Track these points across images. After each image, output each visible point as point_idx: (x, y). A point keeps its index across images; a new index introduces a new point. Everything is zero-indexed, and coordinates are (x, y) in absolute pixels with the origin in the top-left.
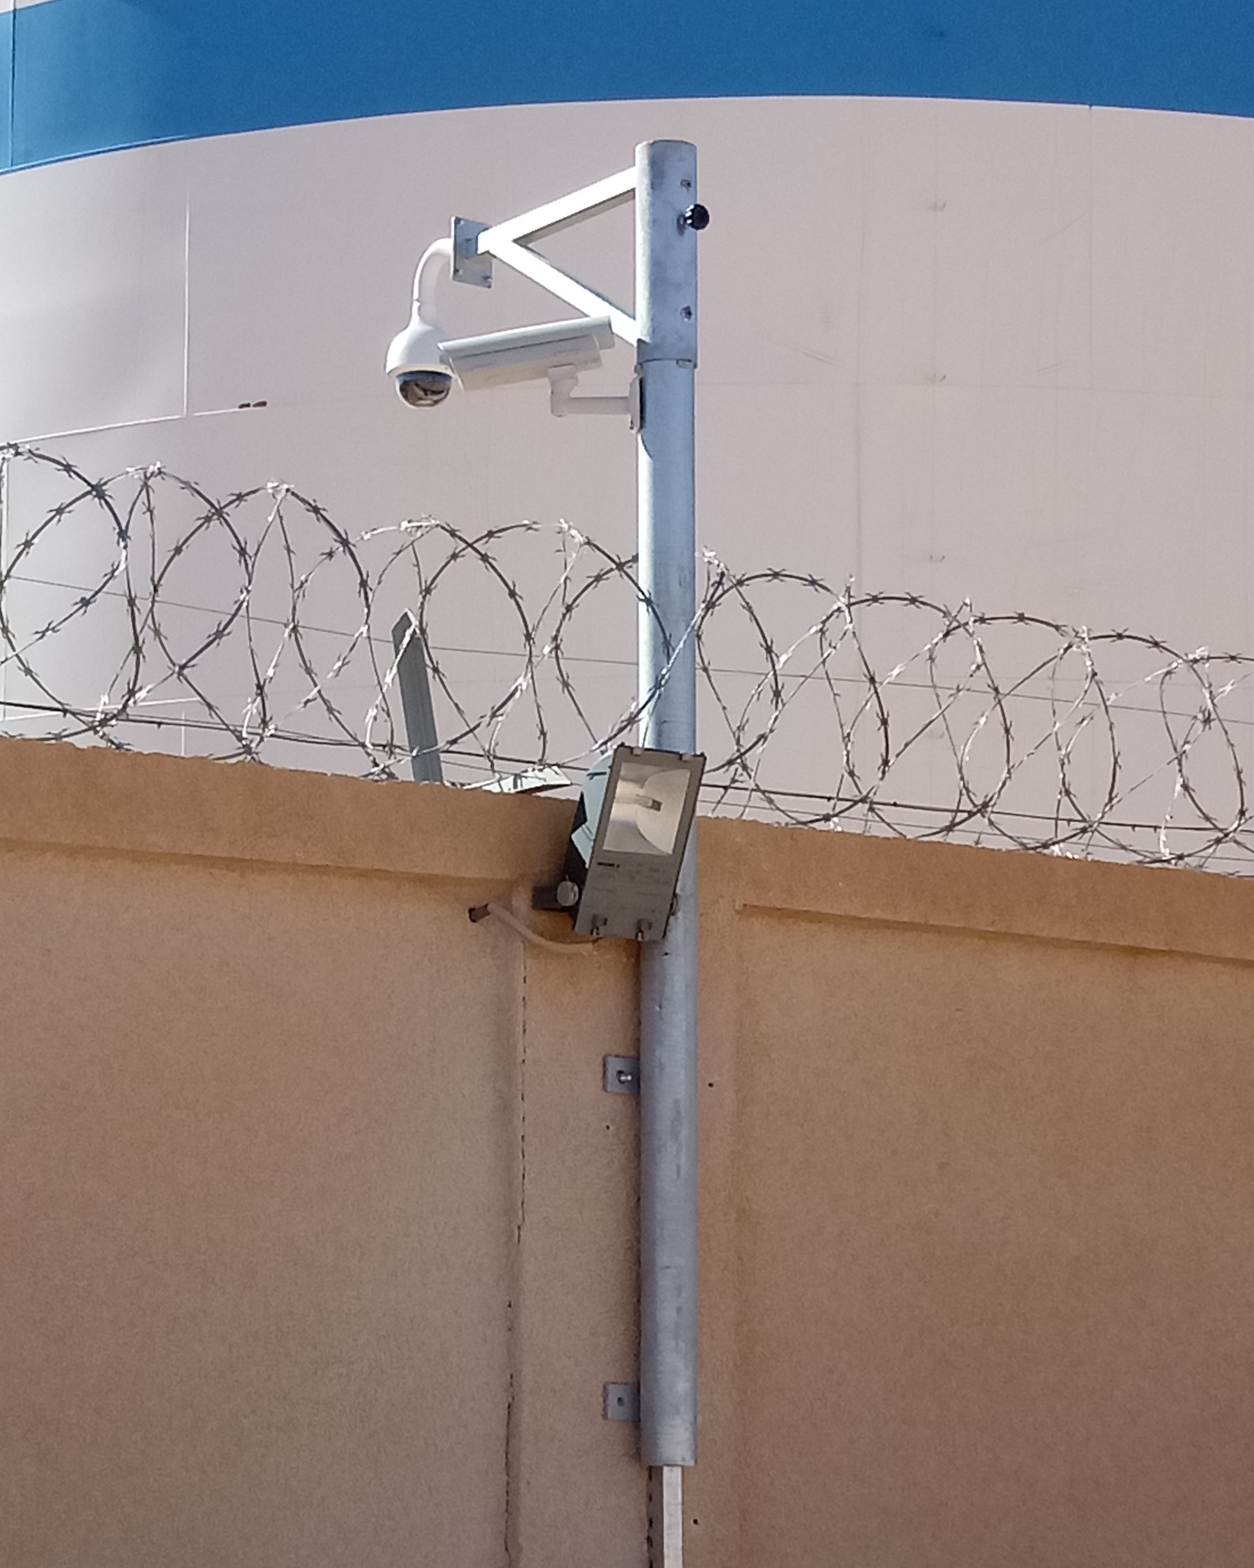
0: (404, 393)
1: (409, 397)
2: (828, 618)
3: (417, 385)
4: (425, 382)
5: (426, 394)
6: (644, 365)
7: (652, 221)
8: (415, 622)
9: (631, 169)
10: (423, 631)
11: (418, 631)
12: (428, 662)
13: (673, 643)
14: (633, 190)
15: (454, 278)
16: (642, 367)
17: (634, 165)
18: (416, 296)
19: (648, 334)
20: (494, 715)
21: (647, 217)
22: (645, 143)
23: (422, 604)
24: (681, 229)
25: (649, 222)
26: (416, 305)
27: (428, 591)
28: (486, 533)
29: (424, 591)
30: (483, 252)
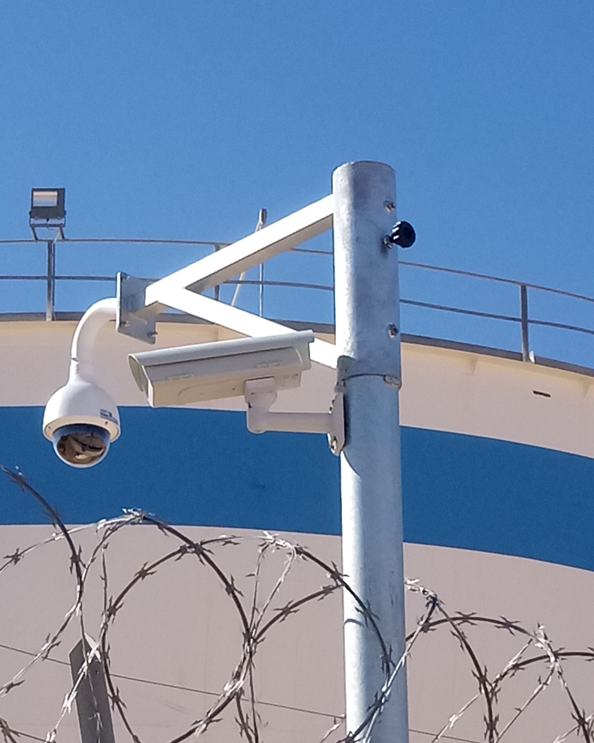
0: (62, 450)
1: (66, 453)
2: (502, 677)
3: (77, 440)
4: (84, 436)
5: (84, 450)
6: (347, 382)
7: (355, 238)
8: (95, 646)
9: (328, 198)
10: (105, 655)
11: (99, 656)
12: (109, 692)
13: (393, 658)
14: (332, 215)
15: (119, 331)
16: (345, 385)
17: (332, 193)
18: (74, 355)
19: (353, 350)
20: (210, 720)
21: (349, 235)
22: (344, 165)
23: (106, 624)
24: (384, 248)
25: (352, 239)
26: (74, 364)
27: (112, 611)
28: (179, 548)
29: (108, 610)
30: (150, 303)
